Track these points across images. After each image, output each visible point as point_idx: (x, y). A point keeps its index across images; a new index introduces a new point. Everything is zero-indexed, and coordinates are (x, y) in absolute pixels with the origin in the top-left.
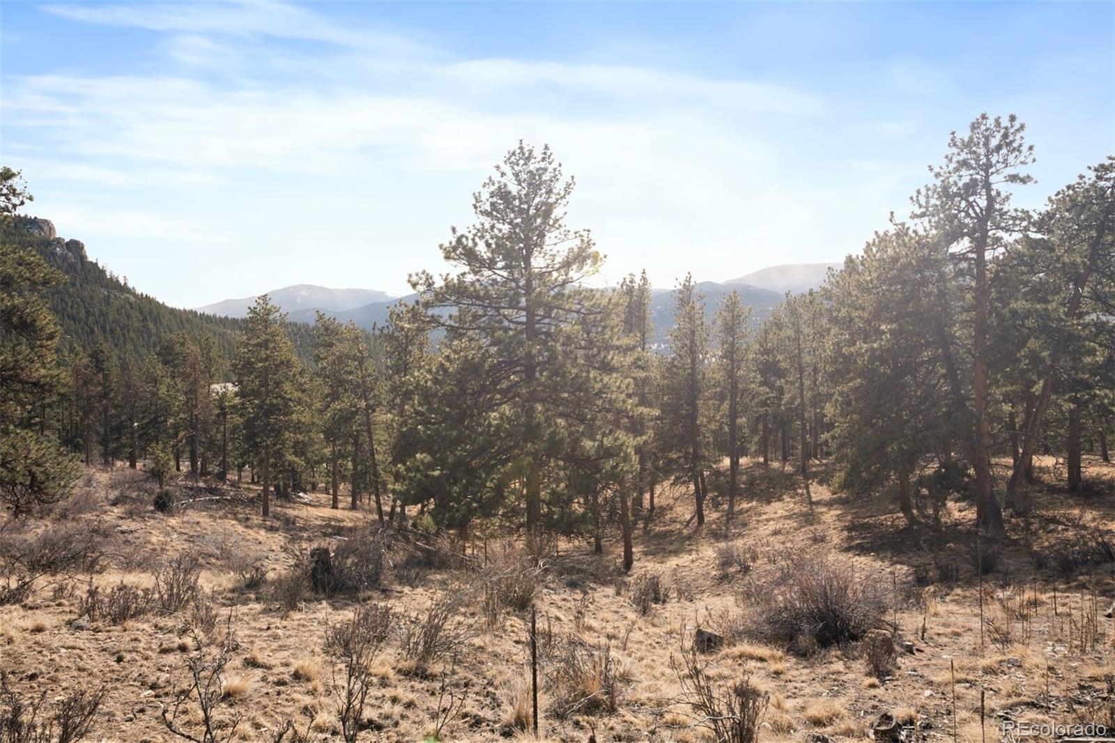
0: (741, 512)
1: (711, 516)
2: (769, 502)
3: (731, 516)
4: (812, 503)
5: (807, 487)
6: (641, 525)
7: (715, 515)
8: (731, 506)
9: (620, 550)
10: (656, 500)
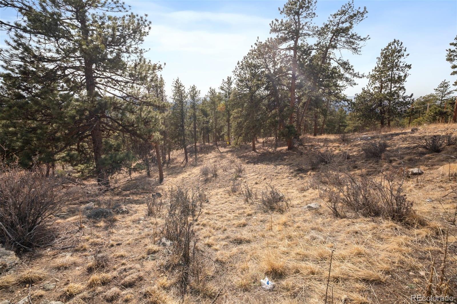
0: (200, 157)
1: (190, 159)
2: (208, 154)
3: (196, 159)
4: (221, 153)
5: (218, 149)
6: (165, 165)
7: (191, 159)
8: (196, 156)
9: (158, 174)
10: (171, 157)
